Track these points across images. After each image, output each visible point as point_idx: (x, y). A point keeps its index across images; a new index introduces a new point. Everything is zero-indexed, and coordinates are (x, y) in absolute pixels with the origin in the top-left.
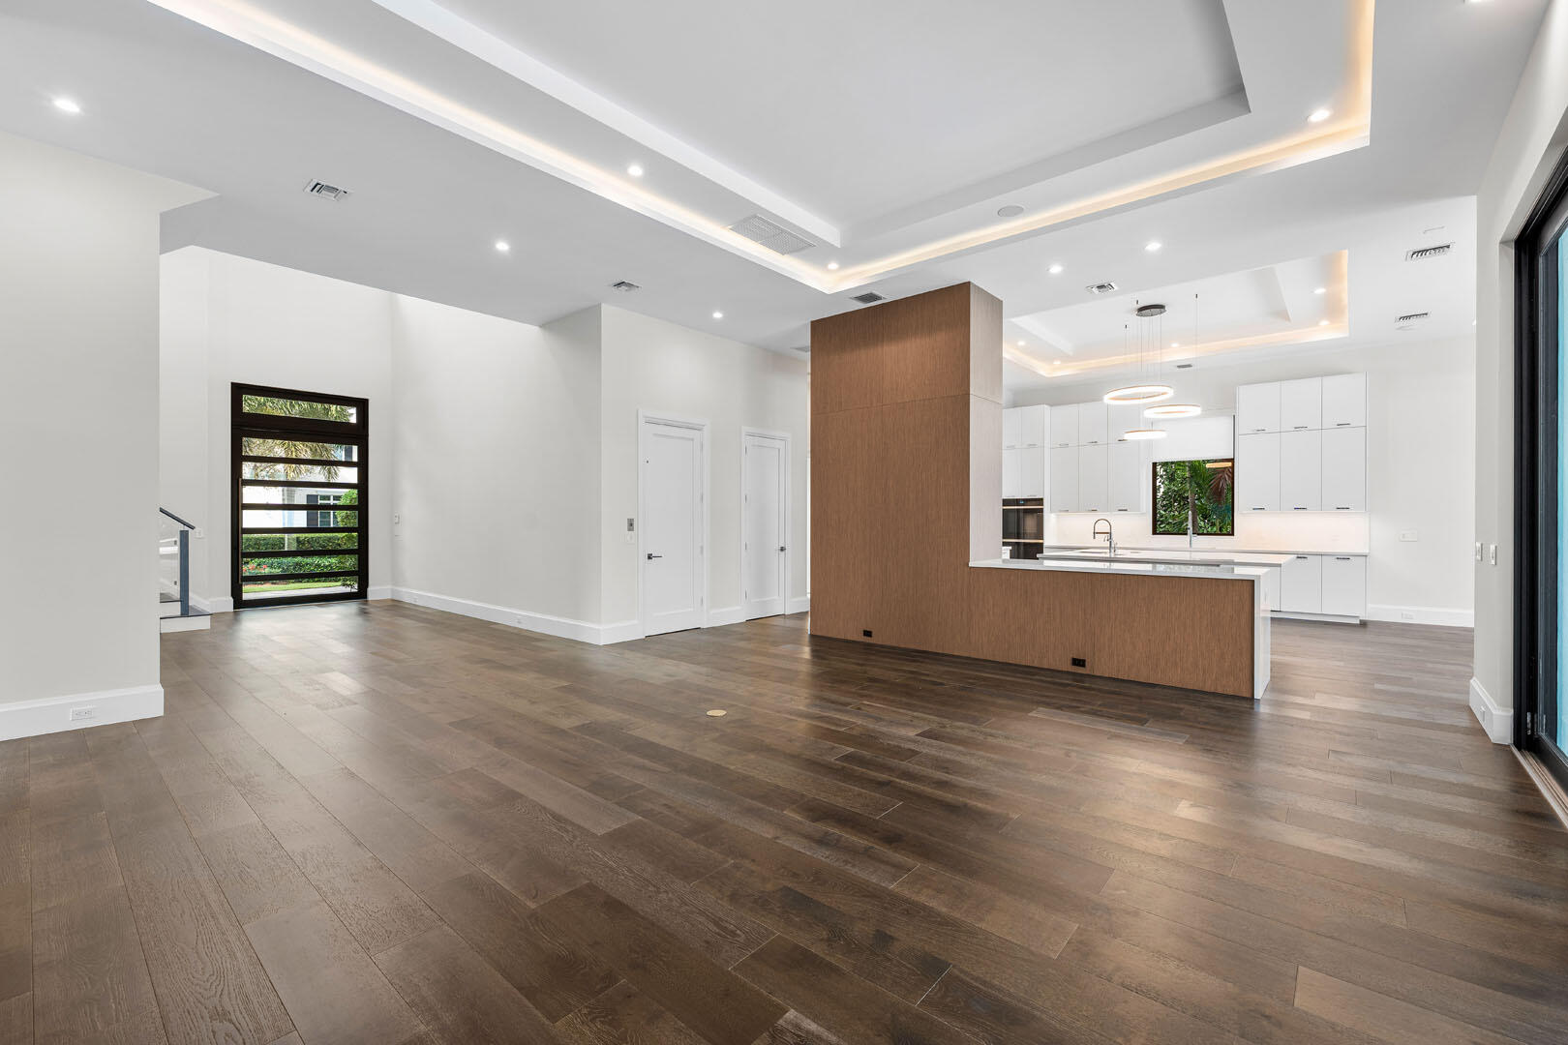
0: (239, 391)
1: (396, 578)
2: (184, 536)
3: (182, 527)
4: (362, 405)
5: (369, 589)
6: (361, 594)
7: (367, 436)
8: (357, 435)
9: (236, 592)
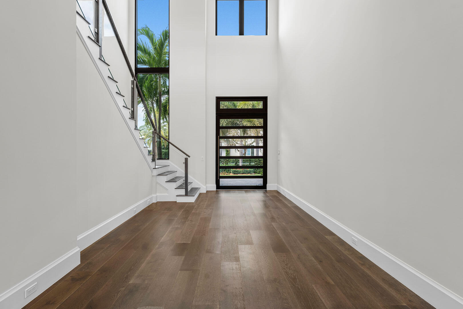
0: (219, 100)
1: (278, 181)
2: (186, 160)
3: (186, 156)
4: (264, 100)
5: (267, 185)
6: (264, 187)
7: (267, 114)
8: (262, 114)
9: (218, 182)
